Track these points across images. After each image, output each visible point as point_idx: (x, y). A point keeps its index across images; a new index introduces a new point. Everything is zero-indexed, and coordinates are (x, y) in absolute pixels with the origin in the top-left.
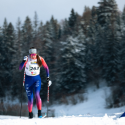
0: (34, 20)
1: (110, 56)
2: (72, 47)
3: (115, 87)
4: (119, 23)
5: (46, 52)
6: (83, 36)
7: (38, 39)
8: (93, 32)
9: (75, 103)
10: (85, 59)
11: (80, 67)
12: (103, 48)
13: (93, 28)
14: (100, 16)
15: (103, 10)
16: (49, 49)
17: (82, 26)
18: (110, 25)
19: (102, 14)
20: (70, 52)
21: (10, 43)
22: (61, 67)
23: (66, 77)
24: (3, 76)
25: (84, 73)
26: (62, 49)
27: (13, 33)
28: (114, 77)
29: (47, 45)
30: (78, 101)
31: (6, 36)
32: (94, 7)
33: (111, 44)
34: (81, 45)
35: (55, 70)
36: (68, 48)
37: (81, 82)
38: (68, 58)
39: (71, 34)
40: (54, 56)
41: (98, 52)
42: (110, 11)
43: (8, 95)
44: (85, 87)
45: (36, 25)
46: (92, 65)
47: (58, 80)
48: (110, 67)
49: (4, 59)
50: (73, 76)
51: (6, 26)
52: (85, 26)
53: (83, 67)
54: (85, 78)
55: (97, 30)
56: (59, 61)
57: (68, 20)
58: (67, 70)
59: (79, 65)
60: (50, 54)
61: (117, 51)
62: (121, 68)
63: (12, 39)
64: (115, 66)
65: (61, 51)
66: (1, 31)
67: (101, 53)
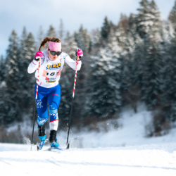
0: (59, 30)
1: (150, 74)
2: (105, 62)
3: (157, 112)
6: (117, 48)
8: (130, 45)
10: (121, 77)
11: (114, 87)
12: (143, 65)
13: (130, 41)
14: (139, 25)
15: (143, 19)
17: (118, 37)
18: (151, 36)
19: (142, 23)
20: (103, 69)
21: (29, 57)
22: (92, 86)
23: (97, 99)
24: (21, 97)
25: (120, 95)
26: (92, 65)
27: (34, 45)
28: (155, 100)
32: (131, 15)
33: (152, 59)
34: (115, 60)
35: (84, 90)
36: (100, 64)
37: (115, 104)
38: (100, 76)
39: (104, 47)
41: (136, 69)
42: (152, 20)
43: (27, 120)
44: (120, 111)
45: (61, 36)
46: (129, 84)
47: (87, 102)
48: (151, 88)
49: (22, 76)
50: (105, 98)
51: (25, 36)
52: (120, 38)
53: (118, 86)
54: (120, 100)
56: (88, 80)
57: (100, 30)
58: (99, 91)
59: (113, 85)
61: (159, 69)
62: (164, 89)
63: (32, 52)
64: (156, 87)
65: (92, 68)
66: (19, 43)
67: (140, 70)
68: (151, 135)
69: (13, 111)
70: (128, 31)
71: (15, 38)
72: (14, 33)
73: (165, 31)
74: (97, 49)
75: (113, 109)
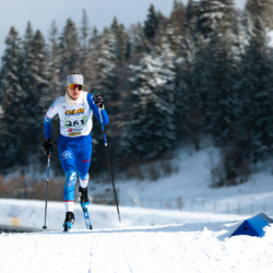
0: (82, 26)
1: (219, 92)
2: (151, 75)
3: (230, 148)
4: (236, 32)
5: (102, 83)
6: (171, 54)
7: (89, 60)
8: (188, 48)
9: (155, 177)
10: (175, 96)
11: (165, 111)
12: (207, 77)
13: (188, 41)
14: (201, 18)
15: (207, 8)
16: (109, 78)
17: (169, 36)
18: (221, 35)
19: (206, 15)
20: (147, 85)
21: (37, 68)
22: (131, 111)
23: (139, 129)
24: (24, 128)
25: (173, 123)
26: (132, 80)
27: (43, 50)
28: (227, 131)
29: (105, 71)
30: (162, 173)
31: (30, 55)
32: (191, 2)
33: (221, 69)
34: (167, 71)
35: (119, 116)
36: (143, 76)
37: (166, 138)
38: (143, 95)
39: (149, 51)
40: (117, 91)
41: (198, 85)
42: (221, 10)
43: (34, 162)
44: (174, 148)
45: (85, 35)
46: (187, 108)
47: (124, 135)
48: (220, 112)
50: (152, 128)
51: (30, 37)
52: (173, 37)
53: (170, 112)
54: (174, 131)
55: (196, 45)
56: (126, 100)
57: (143, 25)
58: (142, 117)
59: (164, 108)
60: (110, 87)
61: (233, 83)
62: (240, 114)
63: (41, 60)
64: (228, 111)
65: (131, 83)
66: (21, 46)
67: (204, 85)
68: (221, 184)
69: (12, 150)
70: (186, 26)
71: (15, 38)
72: (13, 32)
73: (240, 26)
74: (138, 55)
75: (163, 145)
